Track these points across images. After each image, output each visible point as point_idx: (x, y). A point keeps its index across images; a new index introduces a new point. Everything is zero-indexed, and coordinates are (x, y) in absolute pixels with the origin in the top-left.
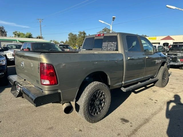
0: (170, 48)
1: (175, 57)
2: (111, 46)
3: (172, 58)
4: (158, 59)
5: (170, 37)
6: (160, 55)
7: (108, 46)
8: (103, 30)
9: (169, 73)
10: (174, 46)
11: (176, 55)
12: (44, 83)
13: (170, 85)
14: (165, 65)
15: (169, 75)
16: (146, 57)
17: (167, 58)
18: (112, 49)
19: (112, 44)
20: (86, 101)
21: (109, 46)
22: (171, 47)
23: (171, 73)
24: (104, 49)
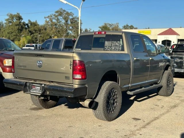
0: (174, 49)
1: (180, 61)
2: (115, 45)
3: (177, 63)
4: (161, 61)
5: (172, 30)
6: (164, 57)
7: (112, 45)
8: (57, 12)
9: (174, 83)
10: (179, 46)
11: (181, 58)
12: (76, 77)
13: (176, 94)
14: (169, 69)
15: (174, 85)
16: (150, 59)
17: (171, 61)
18: (117, 49)
19: (117, 44)
20: (105, 97)
21: (114, 45)
22: (175, 47)
23: (177, 83)
24: (107, 49)
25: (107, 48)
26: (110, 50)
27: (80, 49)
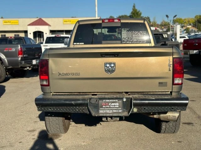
2: (138, 36)
7: (132, 36)
18: (141, 41)
24: (126, 42)
25: (126, 40)
26: (130, 43)
27: (83, 43)
